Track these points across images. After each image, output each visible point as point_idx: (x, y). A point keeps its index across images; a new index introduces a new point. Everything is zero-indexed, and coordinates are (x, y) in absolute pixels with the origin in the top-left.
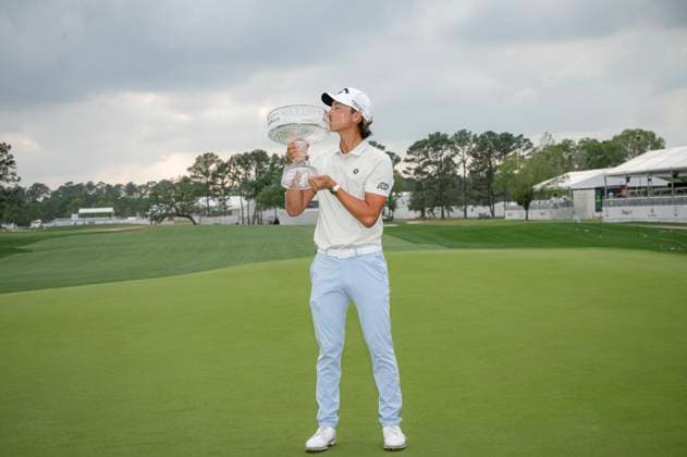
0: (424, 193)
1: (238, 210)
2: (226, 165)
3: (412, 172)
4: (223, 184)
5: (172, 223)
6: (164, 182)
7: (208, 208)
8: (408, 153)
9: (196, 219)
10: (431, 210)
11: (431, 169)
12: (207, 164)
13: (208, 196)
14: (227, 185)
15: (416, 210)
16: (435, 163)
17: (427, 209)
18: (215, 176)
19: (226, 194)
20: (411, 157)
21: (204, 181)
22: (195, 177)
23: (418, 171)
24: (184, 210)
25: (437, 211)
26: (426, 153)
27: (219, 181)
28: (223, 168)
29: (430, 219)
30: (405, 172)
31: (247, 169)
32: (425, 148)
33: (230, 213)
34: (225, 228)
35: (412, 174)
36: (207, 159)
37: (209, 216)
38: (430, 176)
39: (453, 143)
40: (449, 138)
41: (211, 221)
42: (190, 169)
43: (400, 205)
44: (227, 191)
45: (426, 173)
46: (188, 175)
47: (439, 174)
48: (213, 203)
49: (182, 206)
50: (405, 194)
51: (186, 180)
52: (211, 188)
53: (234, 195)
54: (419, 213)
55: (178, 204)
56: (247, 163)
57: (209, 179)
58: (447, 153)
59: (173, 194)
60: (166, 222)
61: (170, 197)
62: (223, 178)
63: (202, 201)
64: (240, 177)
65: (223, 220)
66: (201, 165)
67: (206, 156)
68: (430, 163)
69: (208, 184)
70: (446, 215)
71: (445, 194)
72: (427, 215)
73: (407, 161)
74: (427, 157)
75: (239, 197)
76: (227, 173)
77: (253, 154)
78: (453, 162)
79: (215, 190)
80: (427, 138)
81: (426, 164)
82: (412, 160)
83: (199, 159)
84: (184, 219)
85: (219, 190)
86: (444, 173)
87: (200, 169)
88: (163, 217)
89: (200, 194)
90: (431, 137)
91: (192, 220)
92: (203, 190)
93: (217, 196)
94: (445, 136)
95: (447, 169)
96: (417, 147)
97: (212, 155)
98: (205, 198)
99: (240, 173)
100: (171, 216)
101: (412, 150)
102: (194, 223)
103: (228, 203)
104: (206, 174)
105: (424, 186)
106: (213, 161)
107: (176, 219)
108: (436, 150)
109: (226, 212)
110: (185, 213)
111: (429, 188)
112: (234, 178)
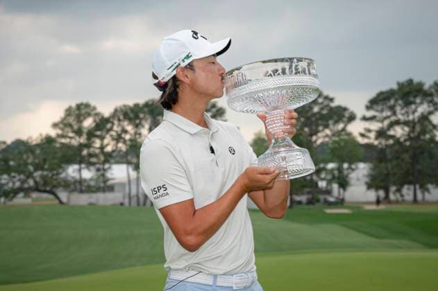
0: (389, 166)
1: (122, 185)
2: (107, 120)
3: (372, 135)
4: (102, 148)
5: (28, 201)
6: (19, 143)
7: (81, 181)
8: (368, 108)
9: (63, 196)
10: (399, 190)
11: (399, 132)
12: (80, 119)
13: (80, 163)
14: (109, 149)
15: (377, 188)
16: (406, 123)
17: (393, 188)
18: (91, 135)
19: (106, 161)
20: (370, 114)
21: (75, 142)
22: (63, 136)
23: (381, 134)
24: (45, 184)
25: (408, 192)
26: (392, 108)
27: (97, 143)
28: (103, 124)
29: (397, 202)
30: (363, 135)
31: (137, 126)
32: (392, 102)
33: (111, 189)
34: (104, 210)
35: (372, 139)
36: (81, 111)
37: (81, 192)
38: (397, 141)
39: (431, 95)
40: (426, 87)
41: (83, 199)
42: (55, 125)
43: (353, 182)
44: (109, 158)
45: (392, 137)
46: (53, 133)
47: (410, 139)
48: (87, 174)
49: (43, 177)
50: (362, 165)
51: (49, 140)
52: (85, 152)
53: (118, 163)
54: (382, 193)
55: (37, 174)
56: (137, 117)
57: (83, 140)
58: (423, 109)
59: (30, 161)
60: (20, 200)
61: (26, 164)
62: (102, 138)
63: (72, 171)
64: (127, 137)
65: (102, 198)
66: (71, 120)
67: (79, 107)
68: (397, 123)
69: (82, 146)
70: (419, 196)
71: (419, 167)
72: (392, 197)
73: (365, 119)
74: (394, 113)
75: (124, 167)
76: (109, 131)
77: (146, 105)
78: (430, 122)
79: (90, 155)
80: (395, 87)
81: (392, 125)
82: (373, 118)
83: (69, 112)
84: (45, 195)
85: (95, 155)
86: (418, 137)
87: (71, 126)
88: (15, 192)
89: (70, 161)
90: (401, 85)
91: (58, 198)
92: (74, 155)
93: (93, 164)
94: (421, 85)
95: (424, 132)
96: (379, 100)
97: (87, 106)
98: (76, 167)
99: (125, 132)
100: (27, 191)
101: (373, 103)
102: (61, 202)
103: (109, 175)
104: (79, 132)
105: (389, 157)
106: (89, 115)
107: (35, 195)
108: (408, 104)
109: (105, 186)
110: (48, 186)
111: (397, 158)
112: (118, 138)
